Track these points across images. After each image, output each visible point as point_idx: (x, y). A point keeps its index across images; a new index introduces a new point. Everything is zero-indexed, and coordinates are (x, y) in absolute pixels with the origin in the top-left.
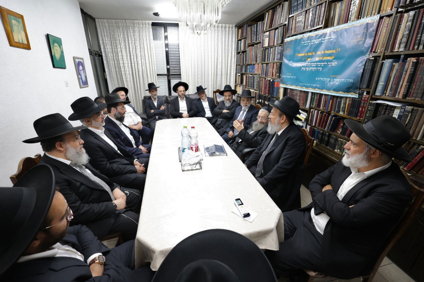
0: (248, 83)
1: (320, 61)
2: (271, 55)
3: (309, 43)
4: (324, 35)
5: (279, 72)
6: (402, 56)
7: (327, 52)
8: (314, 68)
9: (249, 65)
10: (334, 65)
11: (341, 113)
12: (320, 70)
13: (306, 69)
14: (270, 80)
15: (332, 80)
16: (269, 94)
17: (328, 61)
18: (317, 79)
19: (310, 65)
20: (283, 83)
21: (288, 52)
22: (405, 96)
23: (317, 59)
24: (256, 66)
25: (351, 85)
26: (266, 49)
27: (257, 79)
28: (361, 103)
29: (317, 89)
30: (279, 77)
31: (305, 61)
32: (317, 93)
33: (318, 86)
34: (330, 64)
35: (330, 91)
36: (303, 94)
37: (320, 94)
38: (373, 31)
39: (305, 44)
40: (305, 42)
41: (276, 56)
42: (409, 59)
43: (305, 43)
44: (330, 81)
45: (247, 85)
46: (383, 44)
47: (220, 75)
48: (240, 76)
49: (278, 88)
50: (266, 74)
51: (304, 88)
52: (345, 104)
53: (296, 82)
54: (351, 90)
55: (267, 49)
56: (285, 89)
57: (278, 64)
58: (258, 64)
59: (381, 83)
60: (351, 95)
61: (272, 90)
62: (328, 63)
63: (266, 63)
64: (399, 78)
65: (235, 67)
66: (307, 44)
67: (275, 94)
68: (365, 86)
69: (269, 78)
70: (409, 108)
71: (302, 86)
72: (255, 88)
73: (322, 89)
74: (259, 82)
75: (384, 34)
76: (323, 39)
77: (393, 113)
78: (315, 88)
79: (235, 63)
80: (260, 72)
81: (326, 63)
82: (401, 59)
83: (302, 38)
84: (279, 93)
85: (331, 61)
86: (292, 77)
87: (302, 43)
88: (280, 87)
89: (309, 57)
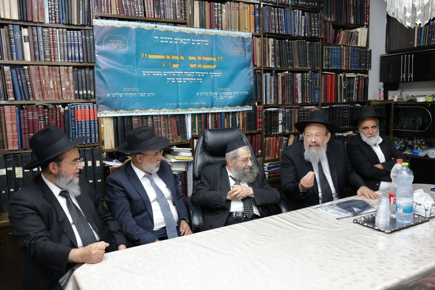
3: (170, 40)
8: (192, 79)
10: (219, 76)
12: (201, 82)
15: (221, 94)
17: (209, 70)
18: (197, 94)
19: (181, 74)
25: (246, 98)
28: (256, 114)
29: (203, 108)
33: (204, 103)
34: (212, 74)
35: (224, 108)
38: (249, 46)
40: (161, 38)
41: (58, 49)
42: (278, 74)
43: (162, 40)
44: (218, 95)
46: (261, 60)
51: (179, 109)
52: (239, 119)
54: (246, 102)
57: (73, 68)
60: (246, 108)
62: (210, 73)
64: (277, 88)
66: (167, 42)
75: (259, 51)
76: (193, 40)
77: (278, 117)
78: (199, 107)
81: (208, 73)
82: (274, 74)
83: (153, 29)
84: (102, 131)
85: (212, 70)
86: (142, 95)
87: (155, 37)
88: (99, 118)
89: (174, 62)
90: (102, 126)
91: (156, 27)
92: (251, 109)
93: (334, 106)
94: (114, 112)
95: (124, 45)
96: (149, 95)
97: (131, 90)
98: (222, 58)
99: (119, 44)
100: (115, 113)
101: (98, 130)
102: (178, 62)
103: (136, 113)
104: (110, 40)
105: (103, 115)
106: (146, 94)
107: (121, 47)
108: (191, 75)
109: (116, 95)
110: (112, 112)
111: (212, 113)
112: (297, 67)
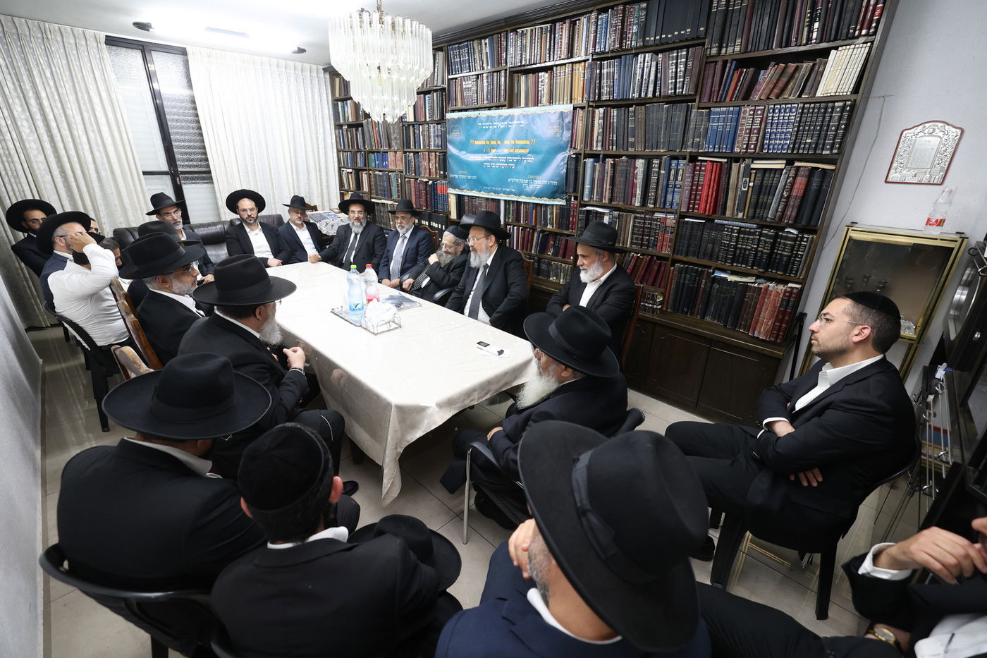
0: (376, 188)
1: (510, 155)
2: (421, 137)
3: (490, 125)
4: (511, 118)
5: (442, 167)
6: (601, 156)
7: (518, 142)
8: (504, 164)
9: (373, 152)
10: (531, 161)
11: (549, 227)
12: (513, 168)
13: (491, 166)
14: (428, 182)
15: (531, 182)
16: (427, 208)
17: (521, 155)
18: (509, 180)
19: (495, 159)
20: (454, 187)
21: (456, 136)
22: (611, 200)
23: (506, 151)
24: (391, 155)
25: (555, 189)
26: (409, 125)
27: (397, 180)
28: (570, 211)
29: (512, 196)
30: (445, 177)
31: (487, 152)
32: (513, 202)
33: (514, 190)
34: (525, 160)
35: (531, 198)
36: (490, 204)
37: (517, 202)
38: (569, 122)
39: (484, 127)
40: (483, 124)
41: (432, 139)
42: (607, 160)
44: (528, 183)
45: (374, 191)
46: (582, 140)
47: (306, 171)
48: (351, 173)
49: (446, 197)
50: (417, 170)
51: (492, 193)
52: (552, 213)
53: (478, 184)
54: (557, 195)
55: (411, 127)
56: (460, 198)
57: (438, 153)
58: (395, 152)
59: (587, 186)
60: (558, 201)
61: (435, 199)
62: (522, 158)
63: (413, 152)
64: (602, 180)
65: (335, 155)
66: (487, 127)
67: (440, 206)
68: (571, 190)
69: (424, 177)
70: (616, 213)
71: (489, 192)
72: (395, 196)
73: (520, 195)
74: (402, 187)
75: (580, 128)
76: (510, 123)
78: (509, 194)
79: (335, 146)
80: (401, 167)
81: (520, 158)
82: (601, 160)
83: (478, 116)
84: (450, 204)
85: (525, 155)
86: (469, 177)
87: (479, 124)
88: (448, 193)
89: (493, 147)
90: (450, 200)
91: (479, 114)
92: (565, 204)
96: (473, 178)
97: (463, 173)
98: (534, 140)
100: (455, 191)
101: (448, 203)
102: (495, 147)
103: (465, 193)
104: (454, 130)
108: (503, 161)
112: (639, 149)
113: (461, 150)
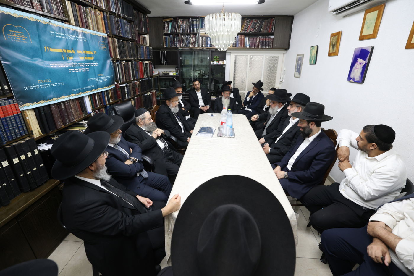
1: (87, 61)
3: (62, 36)
8: (84, 69)
10: (96, 65)
12: (88, 71)
13: (75, 71)
15: (100, 78)
18: (88, 80)
28: (117, 90)
29: (93, 90)
31: (66, 60)
33: (93, 86)
34: (93, 64)
35: (104, 88)
39: (57, 36)
40: (56, 33)
46: (113, 53)
49: (19, 117)
53: (66, 89)
71: (79, 92)
73: (97, 88)
77: (125, 89)
78: (91, 89)
81: (90, 64)
82: (120, 62)
83: (48, 24)
84: (28, 123)
85: (92, 61)
86: (54, 85)
87: (52, 32)
88: (22, 111)
89: (69, 55)
90: (27, 118)
91: (50, 22)
92: (114, 87)
93: (143, 80)
94: (35, 103)
95: (26, 38)
96: (59, 84)
97: (44, 81)
98: (96, 52)
99: (20, 36)
100: (37, 104)
101: (25, 123)
102: (71, 55)
103: (54, 101)
104: (10, 31)
105: (25, 108)
106: (57, 84)
107: (24, 40)
108: (82, 66)
109: (33, 87)
110: (33, 104)
111: (97, 93)
112: (128, 58)
113: (33, 57)
